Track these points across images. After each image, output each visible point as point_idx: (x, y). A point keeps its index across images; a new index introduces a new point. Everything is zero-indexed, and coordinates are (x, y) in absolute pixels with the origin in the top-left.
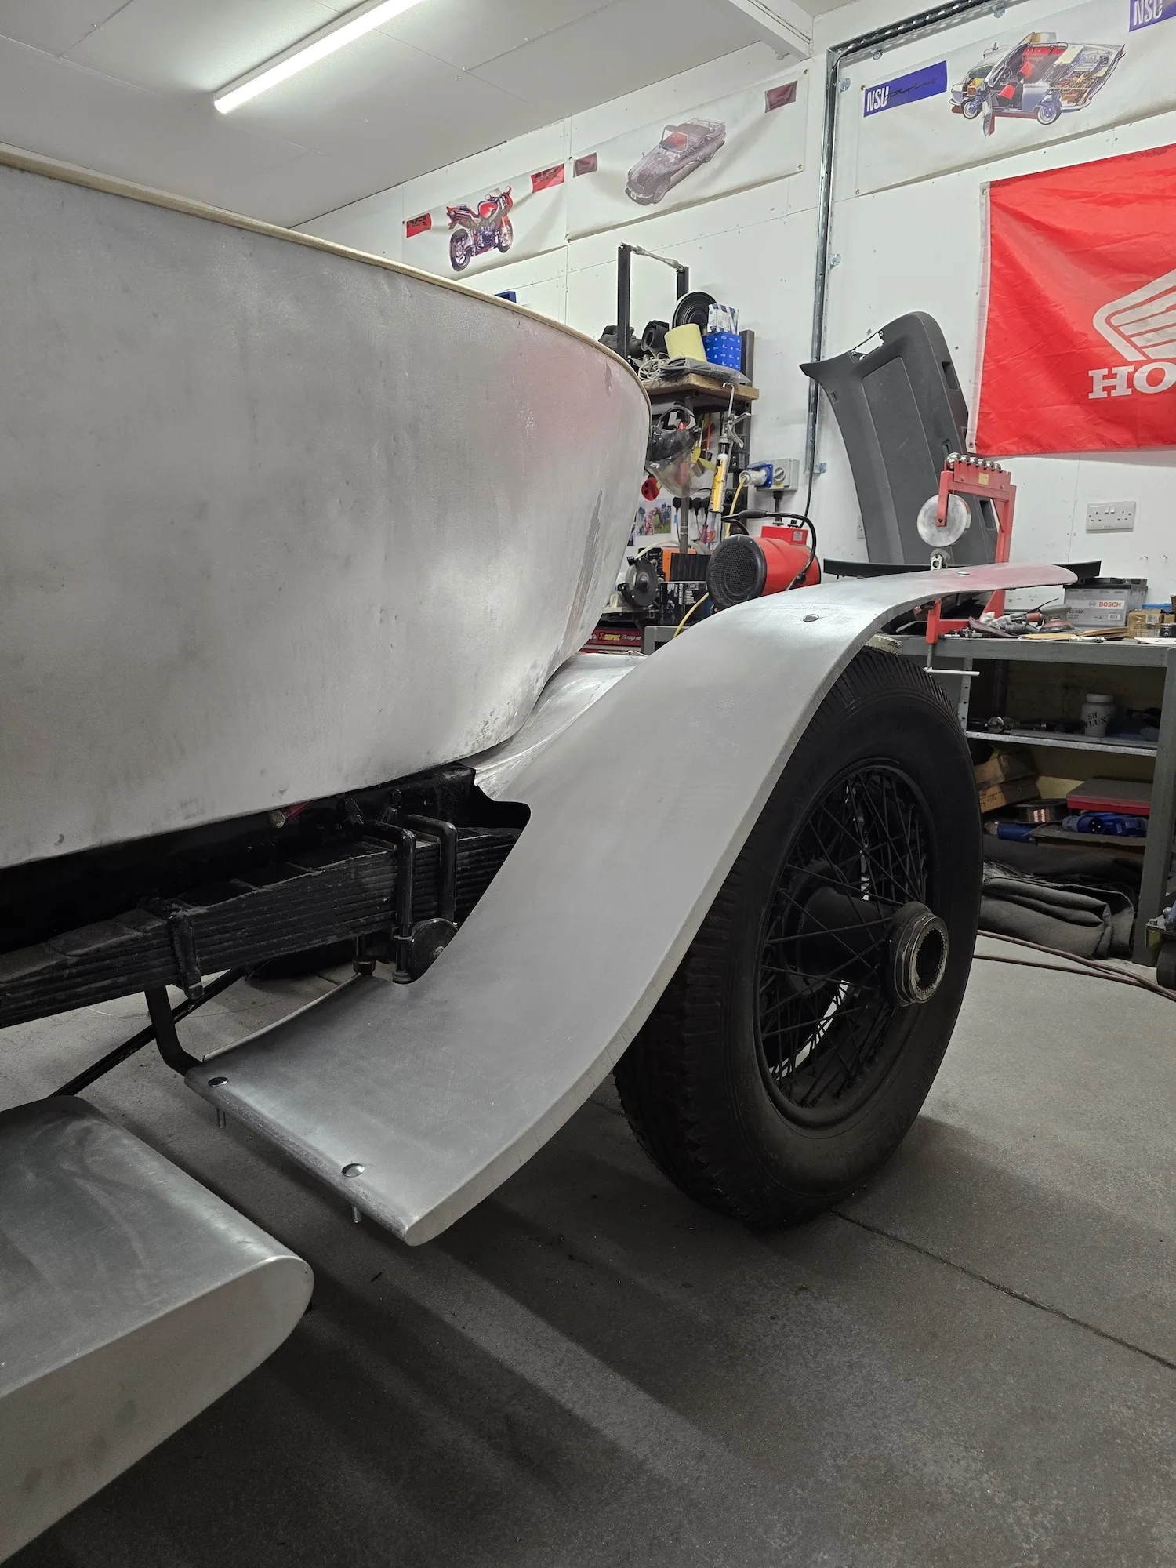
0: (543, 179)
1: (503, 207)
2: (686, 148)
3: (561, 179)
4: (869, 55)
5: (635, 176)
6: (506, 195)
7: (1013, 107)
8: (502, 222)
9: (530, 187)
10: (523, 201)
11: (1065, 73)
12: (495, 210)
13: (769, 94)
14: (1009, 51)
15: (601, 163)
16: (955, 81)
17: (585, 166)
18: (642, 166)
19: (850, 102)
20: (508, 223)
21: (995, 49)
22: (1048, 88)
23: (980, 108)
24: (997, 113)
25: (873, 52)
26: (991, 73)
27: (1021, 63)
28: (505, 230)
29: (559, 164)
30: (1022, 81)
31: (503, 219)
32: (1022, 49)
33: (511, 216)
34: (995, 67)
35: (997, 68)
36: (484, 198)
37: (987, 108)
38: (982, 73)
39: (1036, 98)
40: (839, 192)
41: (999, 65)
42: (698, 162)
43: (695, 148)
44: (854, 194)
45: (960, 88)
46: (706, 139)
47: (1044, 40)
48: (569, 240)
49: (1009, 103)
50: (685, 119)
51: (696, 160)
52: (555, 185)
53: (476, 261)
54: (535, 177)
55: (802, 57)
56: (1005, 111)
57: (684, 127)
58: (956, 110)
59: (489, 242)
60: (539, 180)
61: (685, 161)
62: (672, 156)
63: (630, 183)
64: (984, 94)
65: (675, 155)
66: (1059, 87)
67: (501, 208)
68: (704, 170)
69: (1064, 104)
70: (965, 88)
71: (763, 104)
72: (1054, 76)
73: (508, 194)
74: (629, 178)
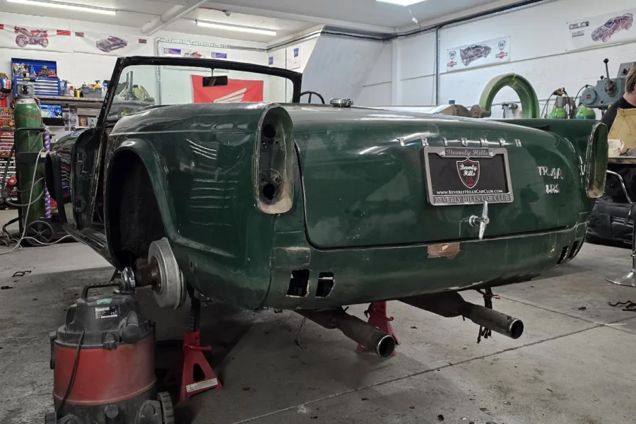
0: (60, 32)
1: (43, 34)
3: (69, 35)
5: (99, 43)
9: (56, 33)
10: (53, 36)
12: (39, 34)
13: (140, 40)
15: (85, 35)
16: (182, 53)
17: (79, 34)
18: (101, 41)
19: (161, 49)
20: (47, 40)
21: (190, 51)
25: (165, 41)
27: (194, 55)
28: (45, 41)
29: (69, 31)
31: (44, 38)
33: (47, 38)
35: (190, 54)
36: (35, 29)
38: (187, 54)
42: (120, 47)
43: (118, 43)
46: (122, 43)
47: (198, 53)
48: (75, 52)
50: (116, 36)
52: (66, 35)
53: (28, 46)
54: (58, 31)
55: (147, 36)
57: (116, 38)
59: (36, 42)
61: (115, 45)
62: (111, 43)
65: (113, 43)
68: (122, 49)
71: (138, 41)
73: (46, 31)
74: (97, 43)
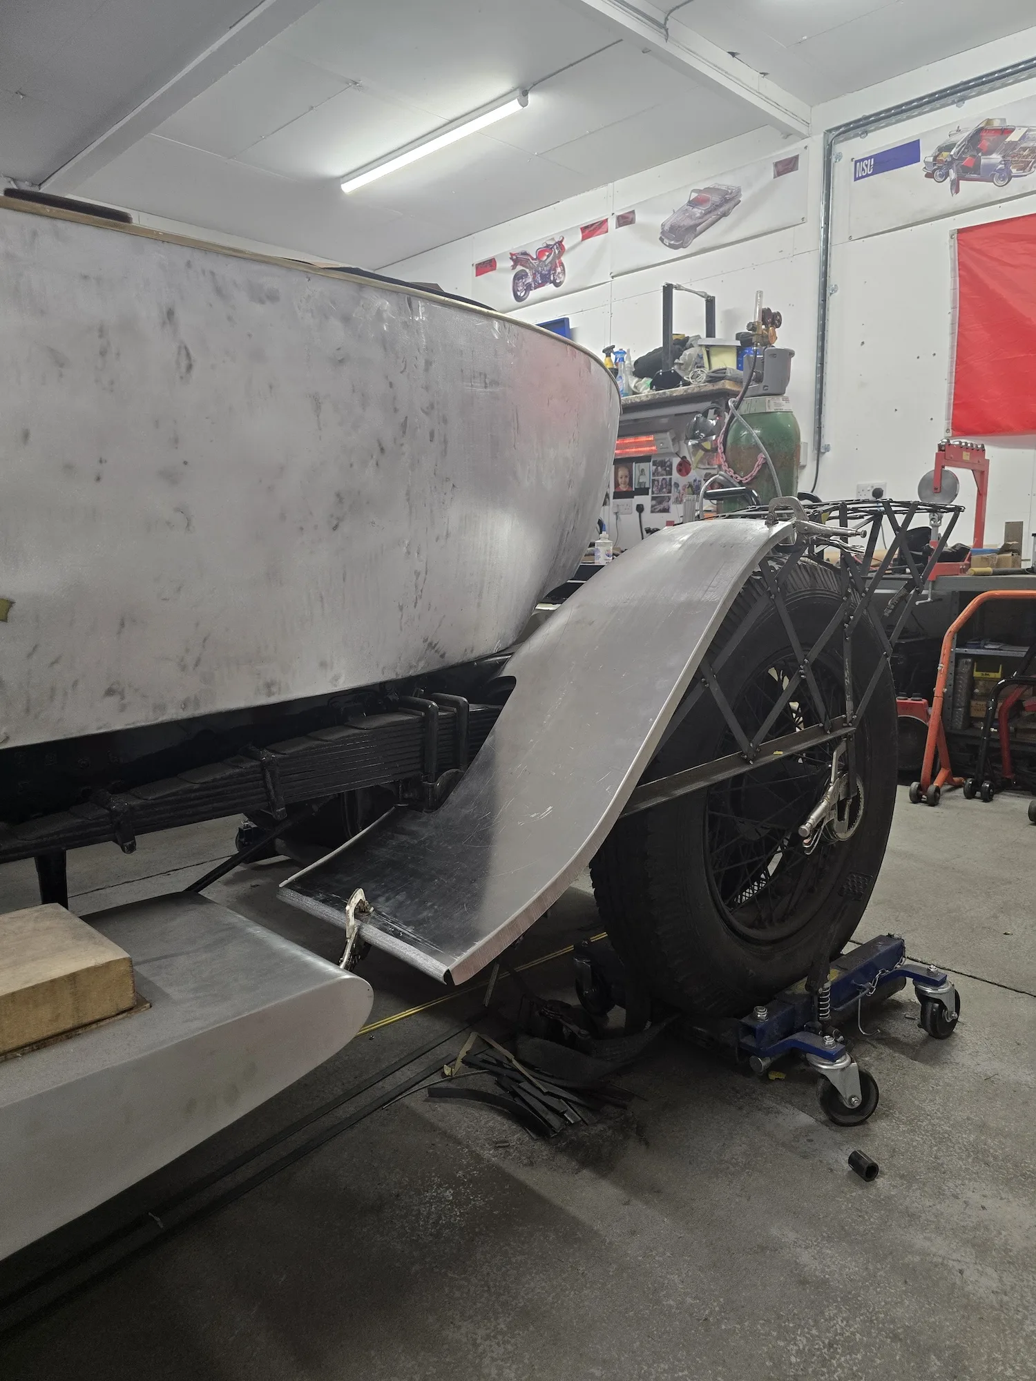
0: (590, 231)
1: (557, 252)
2: (708, 206)
3: (606, 230)
4: (856, 136)
5: (666, 228)
6: (560, 243)
7: (973, 174)
8: (556, 264)
9: (580, 236)
10: (573, 248)
11: (1014, 149)
12: (551, 254)
13: (776, 164)
14: (968, 133)
15: (639, 218)
16: (926, 154)
17: (625, 220)
18: (673, 219)
19: (842, 171)
20: (562, 264)
21: (958, 131)
22: (1001, 159)
23: (947, 175)
24: (960, 178)
25: (860, 133)
26: (955, 148)
27: (980, 141)
28: (559, 270)
29: (605, 218)
30: (980, 154)
31: (557, 261)
32: (979, 131)
33: (563, 259)
34: (959, 143)
35: (959, 145)
36: (541, 245)
37: (953, 175)
38: (948, 148)
39: (991, 167)
40: (835, 239)
41: (962, 143)
42: (719, 217)
43: (716, 206)
44: (847, 240)
45: (931, 159)
46: (725, 199)
47: (997, 124)
48: (613, 277)
49: (972, 171)
50: (708, 184)
51: (718, 215)
52: (599, 235)
53: (534, 294)
54: (584, 229)
55: (804, 137)
56: (968, 176)
57: (707, 190)
58: (928, 176)
59: (546, 280)
60: (587, 231)
61: (708, 216)
62: (698, 212)
63: (663, 233)
64: (949, 164)
65: (700, 211)
66: (1009, 158)
67: (555, 253)
68: (724, 222)
69: (1014, 171)
70: (935, 158)
71: (771, 172)
72: (1005, 150)
73: (561, 242)
74: (662, 229)
